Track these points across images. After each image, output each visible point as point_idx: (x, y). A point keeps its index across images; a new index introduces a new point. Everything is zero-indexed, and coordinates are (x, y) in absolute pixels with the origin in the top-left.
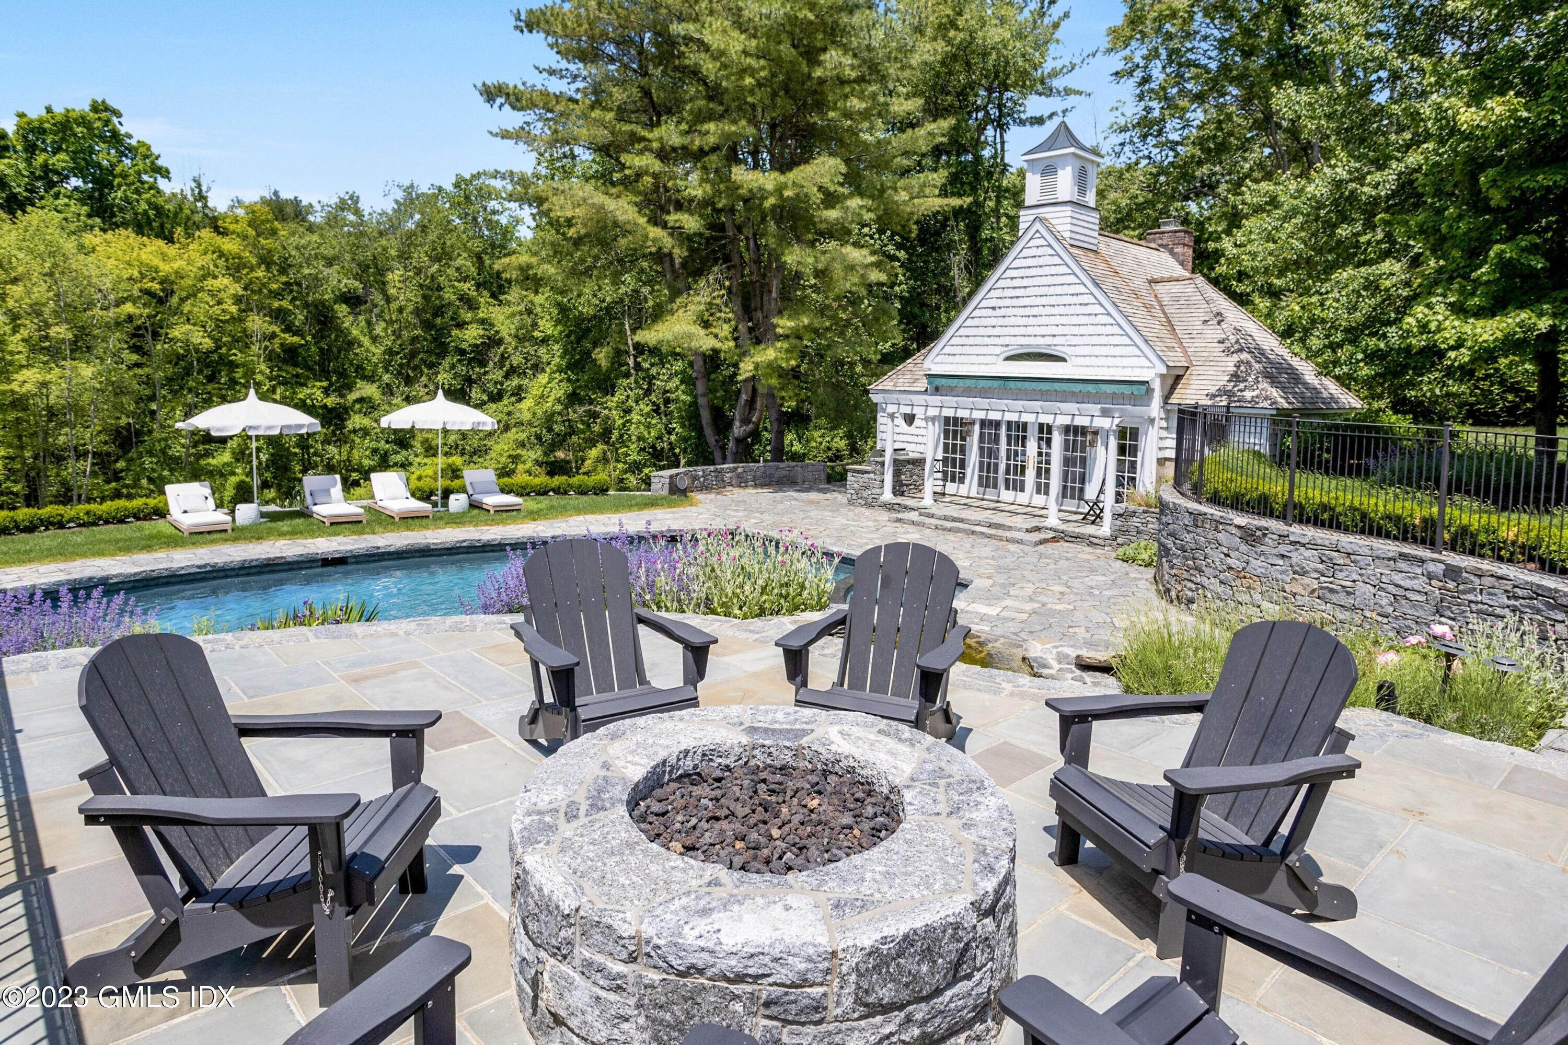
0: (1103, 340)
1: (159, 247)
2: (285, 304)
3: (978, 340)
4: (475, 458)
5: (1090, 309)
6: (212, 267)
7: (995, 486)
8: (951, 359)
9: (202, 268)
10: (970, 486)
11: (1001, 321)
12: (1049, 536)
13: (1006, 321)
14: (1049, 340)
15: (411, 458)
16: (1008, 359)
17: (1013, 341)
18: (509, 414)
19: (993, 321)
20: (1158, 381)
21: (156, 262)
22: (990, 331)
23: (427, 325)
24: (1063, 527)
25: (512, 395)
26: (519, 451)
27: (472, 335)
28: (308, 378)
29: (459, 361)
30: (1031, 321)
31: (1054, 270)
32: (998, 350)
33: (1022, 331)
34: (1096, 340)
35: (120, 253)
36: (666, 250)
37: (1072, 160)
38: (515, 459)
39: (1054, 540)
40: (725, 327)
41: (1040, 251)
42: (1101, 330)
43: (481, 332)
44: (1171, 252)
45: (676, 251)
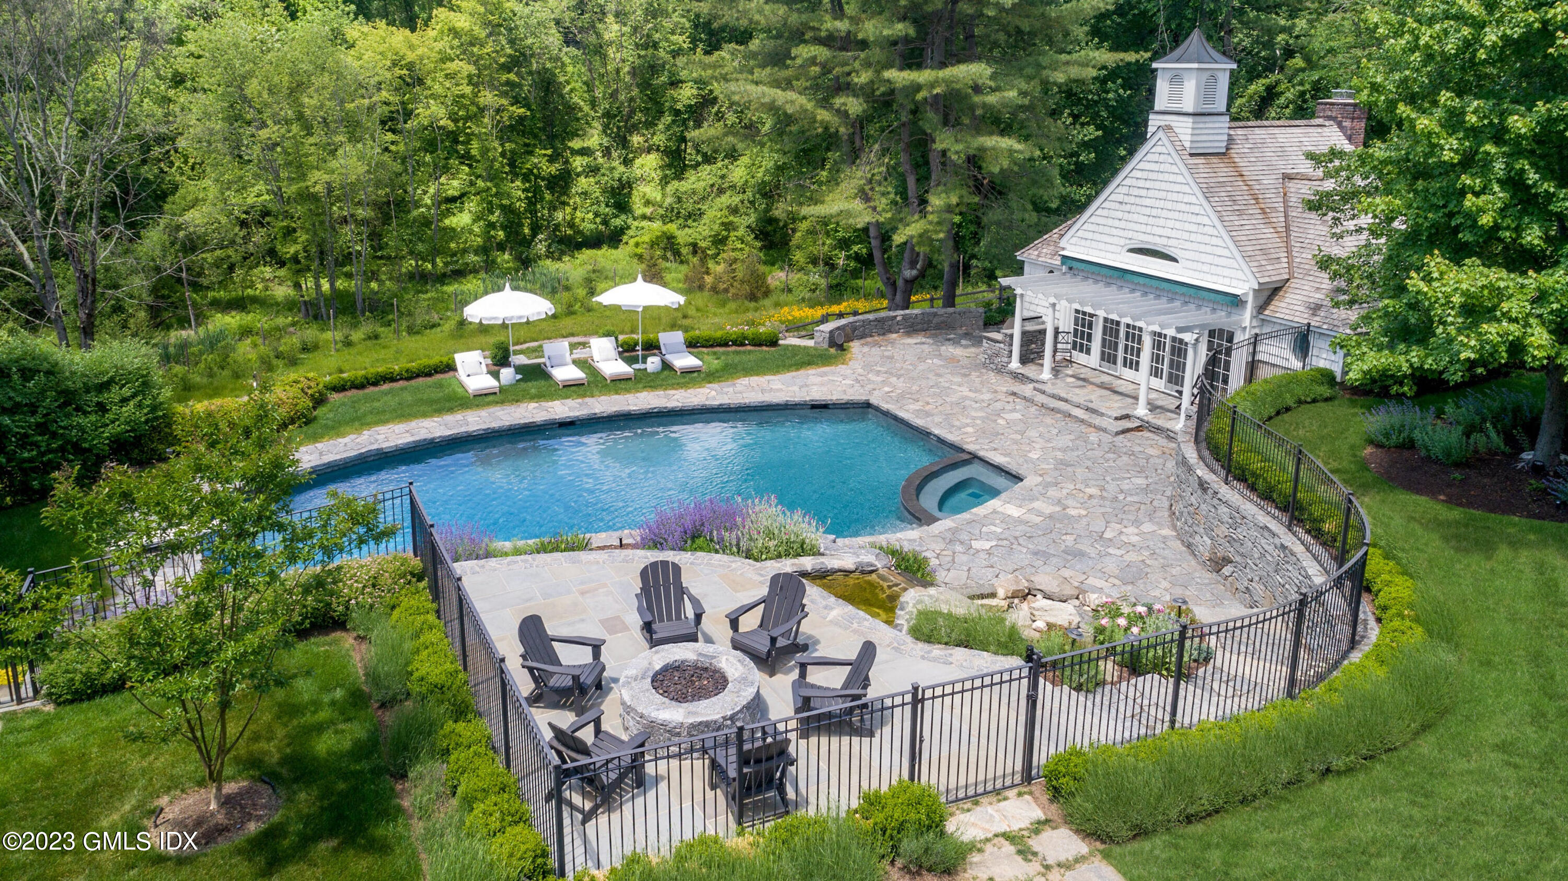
0: (1208, 249)
1: (406, 37)
2: (512, 76)
3: (1107, 230)
4: (690, 221)
5: (1199, 219)
6: (449, 51)
7: (1115, 363)
8: (1083, 242)
9: (440, 52)
10: (1094, 359)
11: (1126, 216)
12: (1136, 425)
13: (1130, 217)
14: (1164, 241)
15: (630, 221)
16: (1132, 250)
17: (1135, 235)
18: (723, 177)
19: (1119, 215)
20: (1251, 293)
21: (404, 50)
22: (1117, 224)
23: (645, 85)
24: (1150, 418)
25: (726, 157)
26: (731, 218)
27: (687, 94)
28: (535, 146)
29: (674, 121)
30: (1151, 221)
31: (1172, 178)
32: (1122, 242)
33: (1143, 228)
34: (1202, 248)
35: (375, 45)
36: (832, 130)
37: (1194, 75)
38: (729, 226)
39: (1138, 429)
40: (884, 200)
41: (1162, 158)
42: (1207, 239)
43: (695, 92)
44: (1340, 125)
45: (842, 130)
